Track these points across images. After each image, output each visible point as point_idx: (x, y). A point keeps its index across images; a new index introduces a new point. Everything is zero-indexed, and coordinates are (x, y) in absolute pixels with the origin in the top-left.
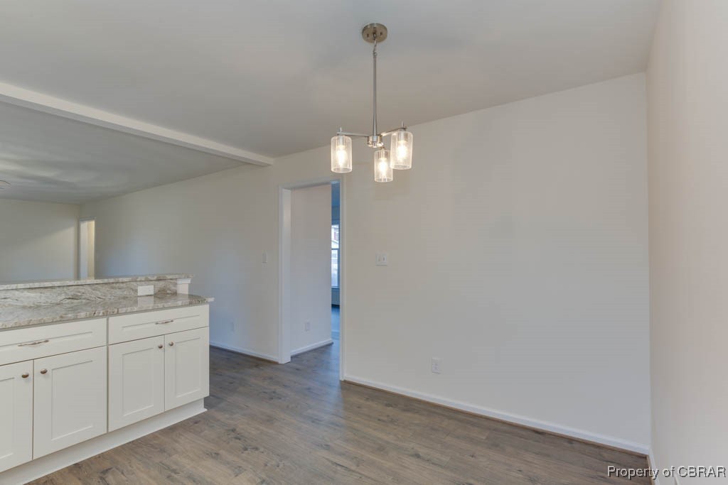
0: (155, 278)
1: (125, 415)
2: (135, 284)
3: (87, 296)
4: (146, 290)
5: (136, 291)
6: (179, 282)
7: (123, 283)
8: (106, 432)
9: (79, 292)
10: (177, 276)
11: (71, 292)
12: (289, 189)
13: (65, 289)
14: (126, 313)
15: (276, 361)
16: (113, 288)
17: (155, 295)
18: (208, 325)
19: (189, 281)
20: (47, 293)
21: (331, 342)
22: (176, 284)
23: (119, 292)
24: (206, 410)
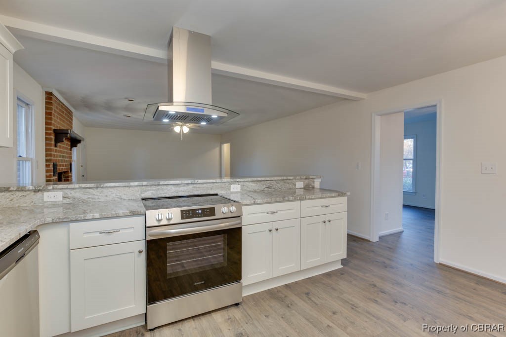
0: (305, 177)
1: (308, 261)
2: (294, 180)
3: (274, 187)
4: (300, 184)
5: (295, 185)
6: (316, 180)
7: (289, 180)
8: (299, 270)
9: (271, 184)
10: (315, 177)
11: (268, 184)
12: (379, 115)
13: (266, 182)
14: (309, 199)
15: (369, 239)
16: (285, 183)
17: (304, 188)
18: (346, 210)
19: (320, 180)
20: (259, 184)
21: (402, 230)
22: (314, 182)
23: (288, 185)
24: (342, 266)
